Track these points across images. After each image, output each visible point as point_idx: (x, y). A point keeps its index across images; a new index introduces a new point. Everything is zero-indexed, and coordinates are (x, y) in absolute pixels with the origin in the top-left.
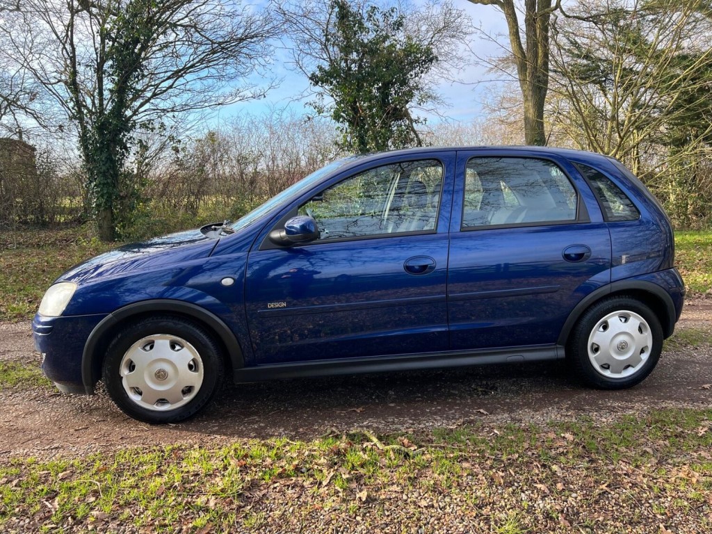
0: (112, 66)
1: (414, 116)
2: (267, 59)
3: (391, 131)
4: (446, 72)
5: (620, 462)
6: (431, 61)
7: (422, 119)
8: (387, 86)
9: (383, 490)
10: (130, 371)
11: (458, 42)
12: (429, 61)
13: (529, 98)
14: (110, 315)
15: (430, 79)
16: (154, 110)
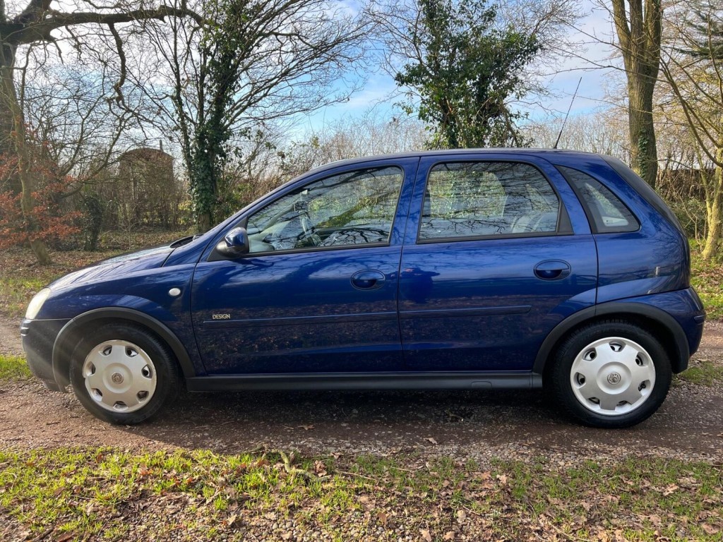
0: (211, 79)
1: (513, 111)
2: (367, 61)
3: (489, 128)
4: (554, 61)
5: (542, 516)
6: (535, 50)
7: (522, 114)
8: (484, 80)
9: (258, 517)
10: (92, 373)
11: (566, 27)
12: (532, 51)
13: (635, 85)
14: (72, 320)
15: (534, 70)
16: (248, 118)
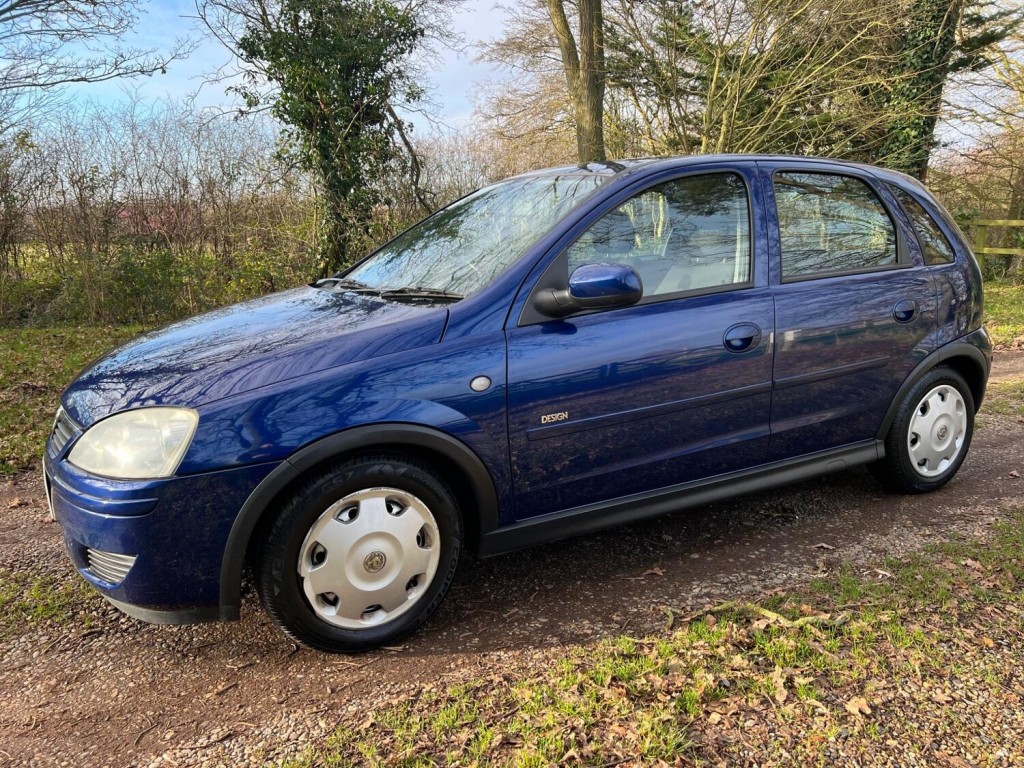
6: (414, 35)
10: (315, 564)
12: (411, 36)
14: (285, 463)
